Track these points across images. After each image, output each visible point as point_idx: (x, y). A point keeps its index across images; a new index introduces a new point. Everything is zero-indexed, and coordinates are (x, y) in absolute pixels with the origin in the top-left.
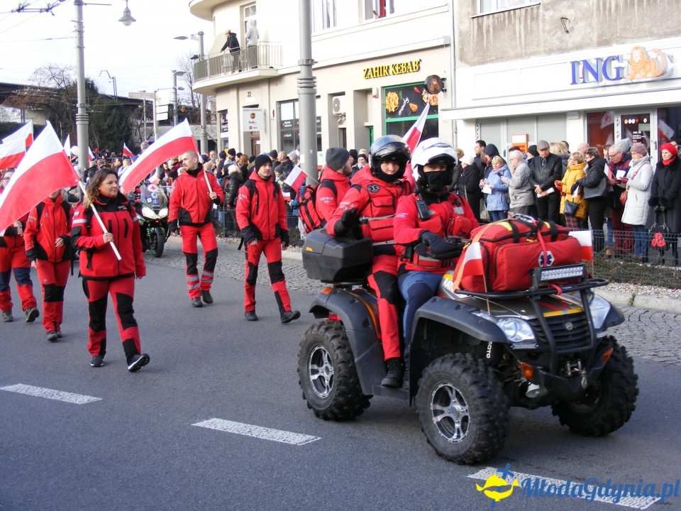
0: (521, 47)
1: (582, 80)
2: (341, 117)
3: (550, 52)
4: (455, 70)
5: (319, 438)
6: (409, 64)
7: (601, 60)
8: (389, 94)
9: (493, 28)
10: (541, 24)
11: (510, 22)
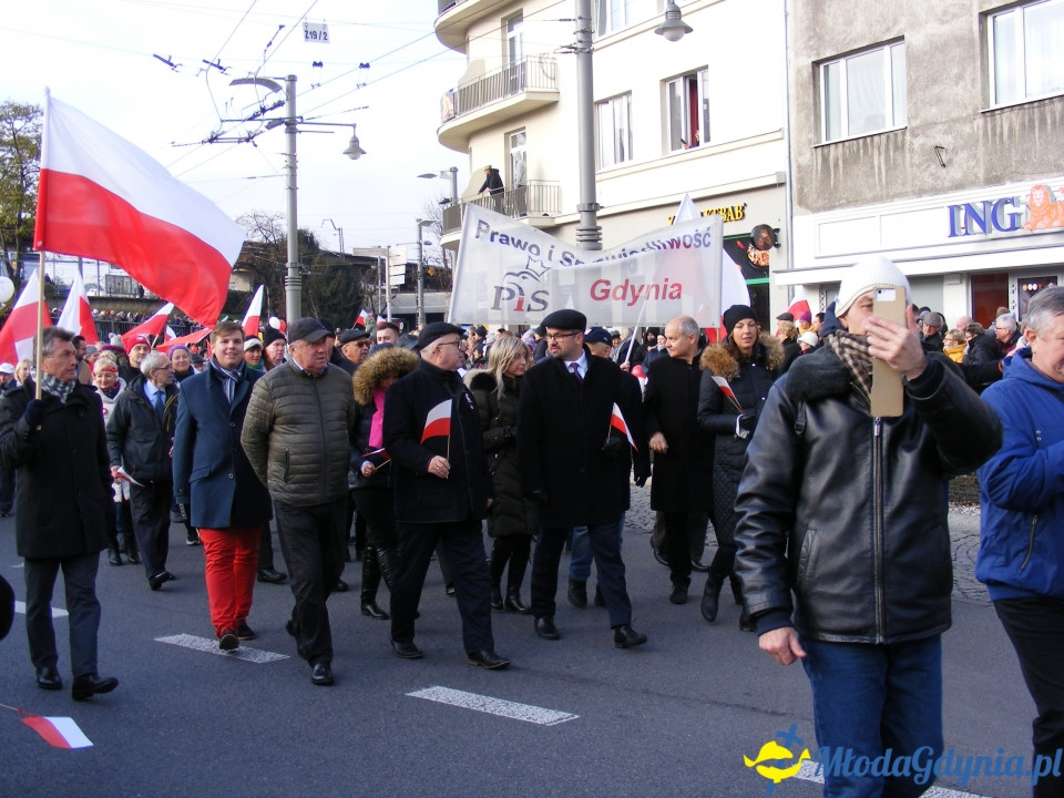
0: (881, 186)
1: (964, 231)
3: (920, 192)
5: (576, 717)
6: (730, 210)
7: (990, 203)
9: (844, 161)
10: (908, 156)
11: (866, 152)
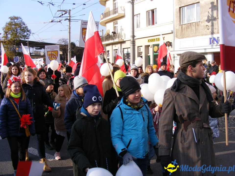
0: (194, 33)
1: (213, 43)
2: (141, 53)
3: (203, 35)
4: (174, 40)
7: (219, 37)
8: (155, 47)
9: (186, 28)
10: (200, 27)
11: (191, 26)
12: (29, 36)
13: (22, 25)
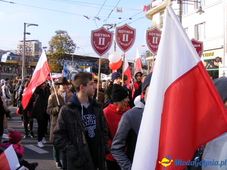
4: (224, 55)
6: (210, 53)
12: (74, 49)
13: (67, 39)
